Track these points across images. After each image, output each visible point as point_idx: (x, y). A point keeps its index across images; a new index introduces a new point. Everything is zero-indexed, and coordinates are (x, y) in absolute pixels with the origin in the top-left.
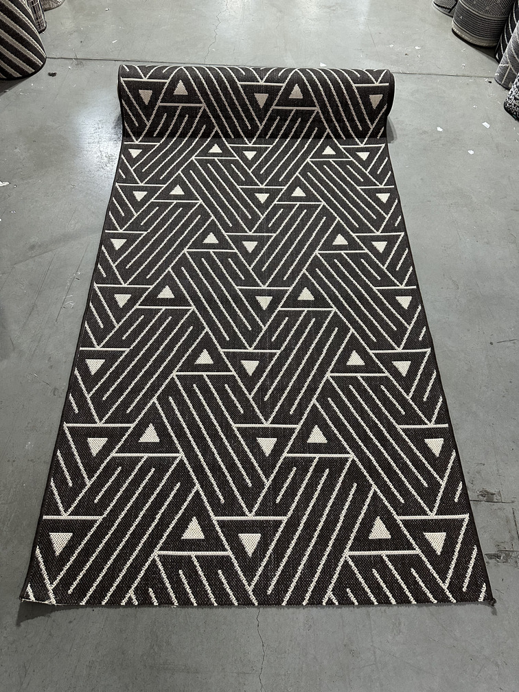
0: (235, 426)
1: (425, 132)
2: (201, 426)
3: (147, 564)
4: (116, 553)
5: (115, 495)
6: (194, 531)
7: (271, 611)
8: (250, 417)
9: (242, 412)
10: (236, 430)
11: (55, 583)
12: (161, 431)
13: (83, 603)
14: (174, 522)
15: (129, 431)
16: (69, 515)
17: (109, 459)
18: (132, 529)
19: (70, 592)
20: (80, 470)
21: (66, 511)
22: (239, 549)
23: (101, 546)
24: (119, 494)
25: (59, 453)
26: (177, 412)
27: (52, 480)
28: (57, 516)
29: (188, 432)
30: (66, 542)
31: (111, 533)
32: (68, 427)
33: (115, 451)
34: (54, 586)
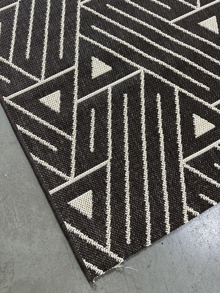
0: (171, 23)
2: (140, 36)
3: (182, 176)
4: (146, 183)
5: (106, 135)
8: (180, 9)
9: (169, 8)
10: (174, 25)
11: (108, 242)
12: (107, 58)
13: (149, 243)
14: (179, 128)
15: (76, 73)
16: (75, 176)
17: (75, 107)
18: (145, 154)
19: (128, 242)
20: (55, 132)
21: (69, 174)
23: (127, 185)
24: (110, 132)
25: (19, 128)
26: (109, 35)
27: (32, 155)
28: (64, 184)
29: (133, 47)
30: (91, 201)
31: (127, 168)
32: (10, 100)
33: (75, 97)
34: (109, 247)
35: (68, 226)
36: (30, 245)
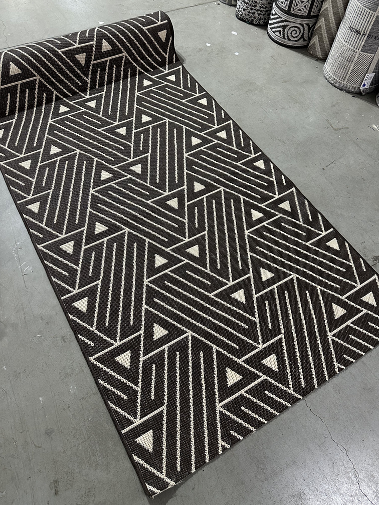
0: (211, 295)
1: (200, 50)
2: (189, 307)
3: (218, 417)
4: (192, 424)
5: (163, 385)
6: (233, 377)
7: (312, 396)
8: (217, 284)
9: (210, 283)
10: (213, 297)
11: (164, 470)
12: (164, 324)
13: (194, 470)
14: (216, 379)
15: (142, 336)
16: (140, 419)
17: (141, 364)
18: (191, 400)
19: (179, 469)
20: (126, 384)
21: (135, 417)
22: (268, 371)
23: (178, 425)
24: (166, 383)
25: (100, 381)
26: (167, 306)
27: (110, 403)
28: (132, 425)
29: (183, 315)
30: (152, 438)
31: (178, 412)
32: (94, 359)
33: (141, 356)
34: (165, 473)
35: (135, 458)
36: (107, 474)
